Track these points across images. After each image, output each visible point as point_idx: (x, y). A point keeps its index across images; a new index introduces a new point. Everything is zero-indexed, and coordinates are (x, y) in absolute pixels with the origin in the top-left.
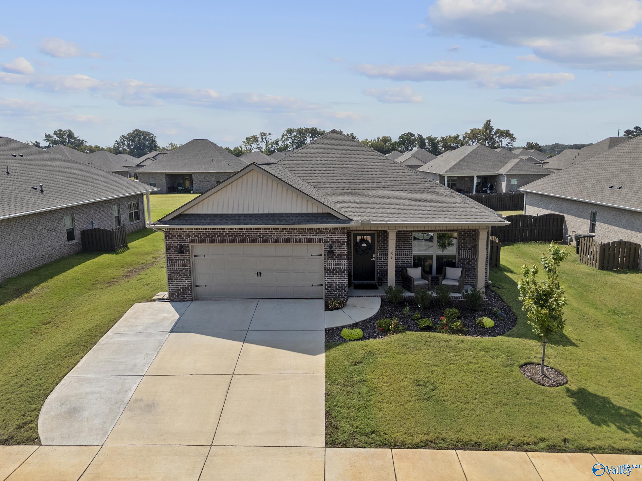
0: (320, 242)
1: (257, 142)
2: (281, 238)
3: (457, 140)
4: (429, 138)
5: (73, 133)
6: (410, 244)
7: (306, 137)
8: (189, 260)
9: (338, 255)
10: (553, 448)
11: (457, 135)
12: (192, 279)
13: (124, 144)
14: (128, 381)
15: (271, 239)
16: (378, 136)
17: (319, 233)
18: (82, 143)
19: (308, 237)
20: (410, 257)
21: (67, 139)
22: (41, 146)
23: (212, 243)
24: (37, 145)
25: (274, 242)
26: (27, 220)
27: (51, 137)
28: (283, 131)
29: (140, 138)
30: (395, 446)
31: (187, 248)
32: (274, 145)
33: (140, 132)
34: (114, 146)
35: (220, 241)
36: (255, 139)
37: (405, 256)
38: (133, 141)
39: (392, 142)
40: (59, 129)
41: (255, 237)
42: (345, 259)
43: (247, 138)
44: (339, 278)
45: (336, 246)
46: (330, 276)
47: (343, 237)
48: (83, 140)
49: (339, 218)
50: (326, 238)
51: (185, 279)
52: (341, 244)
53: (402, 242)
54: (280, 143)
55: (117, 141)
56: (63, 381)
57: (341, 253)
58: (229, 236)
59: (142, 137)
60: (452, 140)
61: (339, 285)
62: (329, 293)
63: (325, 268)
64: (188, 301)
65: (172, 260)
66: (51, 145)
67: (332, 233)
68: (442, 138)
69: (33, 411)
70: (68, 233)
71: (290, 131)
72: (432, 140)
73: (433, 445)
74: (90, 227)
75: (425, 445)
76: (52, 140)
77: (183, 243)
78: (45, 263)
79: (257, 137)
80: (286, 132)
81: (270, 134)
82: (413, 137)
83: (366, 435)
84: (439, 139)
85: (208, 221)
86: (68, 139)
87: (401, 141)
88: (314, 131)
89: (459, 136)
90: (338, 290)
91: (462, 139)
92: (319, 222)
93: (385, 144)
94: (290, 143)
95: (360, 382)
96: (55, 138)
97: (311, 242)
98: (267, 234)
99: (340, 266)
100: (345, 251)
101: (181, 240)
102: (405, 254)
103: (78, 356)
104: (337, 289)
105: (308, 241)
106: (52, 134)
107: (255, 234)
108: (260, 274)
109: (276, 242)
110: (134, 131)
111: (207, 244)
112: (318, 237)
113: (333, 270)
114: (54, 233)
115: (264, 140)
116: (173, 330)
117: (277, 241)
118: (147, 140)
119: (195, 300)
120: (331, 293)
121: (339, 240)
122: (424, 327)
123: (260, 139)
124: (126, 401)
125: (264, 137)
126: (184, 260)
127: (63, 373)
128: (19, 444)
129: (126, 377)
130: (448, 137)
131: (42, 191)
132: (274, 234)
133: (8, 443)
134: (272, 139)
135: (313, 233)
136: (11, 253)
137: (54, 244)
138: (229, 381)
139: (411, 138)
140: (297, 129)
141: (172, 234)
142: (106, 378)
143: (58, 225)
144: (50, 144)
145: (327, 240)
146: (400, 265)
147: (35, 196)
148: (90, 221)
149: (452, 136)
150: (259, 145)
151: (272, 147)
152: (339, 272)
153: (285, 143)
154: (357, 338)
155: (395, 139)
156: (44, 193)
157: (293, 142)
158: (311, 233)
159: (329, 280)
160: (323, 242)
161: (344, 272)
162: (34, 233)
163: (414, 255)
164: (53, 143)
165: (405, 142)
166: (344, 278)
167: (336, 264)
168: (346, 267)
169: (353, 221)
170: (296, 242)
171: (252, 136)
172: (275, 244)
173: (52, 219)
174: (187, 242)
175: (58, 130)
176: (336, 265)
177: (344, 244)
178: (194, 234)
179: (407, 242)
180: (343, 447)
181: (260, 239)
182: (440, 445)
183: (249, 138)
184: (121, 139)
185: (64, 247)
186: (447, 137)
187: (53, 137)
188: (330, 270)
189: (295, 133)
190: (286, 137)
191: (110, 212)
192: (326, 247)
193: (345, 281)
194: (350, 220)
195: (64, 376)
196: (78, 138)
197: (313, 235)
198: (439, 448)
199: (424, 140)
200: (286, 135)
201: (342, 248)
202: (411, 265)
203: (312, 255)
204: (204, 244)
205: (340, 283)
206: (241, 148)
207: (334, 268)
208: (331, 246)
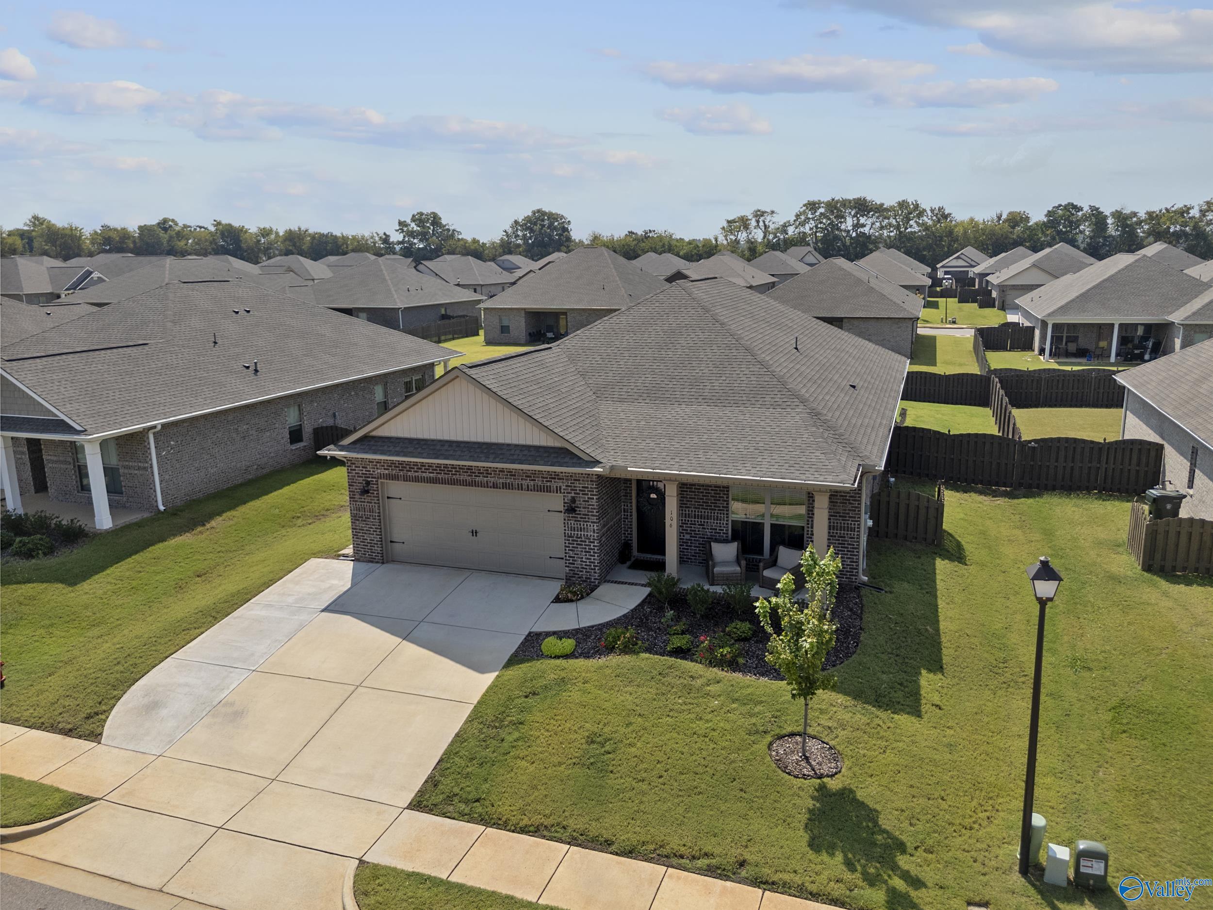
0: (557, 492)
1: (748, 228)
2: (501, 481)
3: (1184, 217)
4: (1119, 216)
5: (440, 218)
6: (725, 501)
7: (843, 217)
8: (379, 503)
9: (583, 515)
10: (713, 872)
11: (1185, 206)
12: (383, 530)
13: (517, 236)
14: (232, 675)
15: (487, 482)
16: (999, 212)
17: (555, 478)
18: (453, 236)
19: (540, 483)
20: (725, 522)
21: (430, 228)
22: (391, 240)
23: (407, 481)
24: (386, 239)
25: (491, 487)
26: (224, 417)
27: (407, 225)
28: (798, 207)
29: (543, 226)
30: (494, 824)
31: (375, 486)
32: (778, 234)
33: (544, 213)
34: (502, 240)
35: (417, 480)
36: (744, 223)
37: (717, 520)
38: (532, 231)
39: (1030, 224)
40: (419, 211)
41: (464, 477)
42: (594, 522)
43: (729, 222)
44: (585, 552)
45: (581, 500)
46: (573, 547)
47: (591, 488)
48: (454, 230)
49: (581, 458)
50: (567, 486)
51: (374, 531)
52: (588, 498)
53: (711, 496)
54: (791, 230)
55: (505, 231)
56: (162, 664)
57: (588, 512)
58: (429, 473)
59: (546, 222)
60: (1172, 217)
61: (586, 562)
62: (572, 572)
63: (565, 533)
64: (377, 562)
65: (356, 501)
66: (407, 239)
67: (575, 480)
68: (1150, 214)
69: (112, 698)
70: (290, 433)
71: (812, 206)
72: (1123, 218)
73: (545, 833)
74: (330, 422)
75: (535, 831)
76: (408, 231)
77: (369, 477)
78: (251, 477)
79: (747, 220)
80: (804, 208)
81: (773, 212)
82: (1080, 214)
83: (467, 802)
84: (1142, 215)
85: (398, 449)
86: (432, 227)
87: (1049, 221)
88: (860, 204)
89: (1189, 209)
90: (584, 570)
91: (1197, 215)
92: (549, 463)
93: (1013, 227)
94: (811, 229)
95: (515, 724)
96: (414, 226)
97: (544, 491)
98: (481, 473)
99: (587, 532)
100: (594, 509)
101: (366, 474)
102: (717, 517)
103: (197, 631)
104: (583, 568)
105: (540, 489)
106: (409, 221)
107: (465, 472)
108: (476, 533)
109: (494, 488)
110: (534, 213)
111: (400, 482)
112: (554, 485)
113: (577, 537)
114: (268, 434)
115: (761, 224)
116: (329, 608)
117: (495, 486)
118: (555, 228)
119: (387, 562)
120: (574, 574)
121: (584, 491)
122: (673, 648)
123: (753, 223)
124: (215, 703)
125: (762, 218)
126: (371, 503)
127: (166, 655)
128: (80, 737)
129: (232, 669)
130: (1164, 211)
131: (256, 371)
132: (491, 474)
133: (70, 734)
134: (775, 222)
135: (547, 478)
136: (197, 465)
137: (267, 449)
138: (347, 696)
139: (1073, 215)
140: (826, 201)
141: (355, 464)
142: (211, 667)
143: (274, 421)
144: (404, 237)
145: (567, 489)
146: (709, 534)
147: (242, 380)
148: (331, 412)
149: (1173, 209)
150: (750, 233)
151: (775, 237)
152: (585, 542)
153: (802, 229)
154: (559, 654)
155: (1037, 216)
156: (258, 374)
157: (816, 227)
158: (543, 478)
159: (571, 552)
160: (561, 493)
161: (594, 543)
162: (234, 435)
163: (732, 521)
164: (409, 236)
165: (1059, 224)
166: (594, 552)
167: (581, 528)
168: (596, 535)
169: (600, 465)
170: (522, 490)
171: (739, 218)
172: (492, 489)
173: (264, 413)
174: (375, 478)
175: (418, 213)
176: (581, 531)
177: (593, 499)
178: (383, 466)
179: (719, 497)
180: (427, 813)
181: (472, 481)
182: (556, 835)
183: (734, 221)
184: (512, 227)
185: (284, 453)
186: (1161, 211)
187: (410, 225)
188: (573, 537)
189: (822, 210)
190: (803, 217)
191: (367, 396)
192: (566, 501)
193: (594, 556)
194: (597, 463)
195: (167, 657)
196: (447, 227)
197: (546, 481)
198: (551, 839)
199: (1106, 217)
200: (804, 212)
201: (590, 505)
202: (727, 537)
203: (549, 511)
204: (397, 482)
205: (588, 559)
206: (716, 240)
207: (577, 534)
208: (573, 500)
